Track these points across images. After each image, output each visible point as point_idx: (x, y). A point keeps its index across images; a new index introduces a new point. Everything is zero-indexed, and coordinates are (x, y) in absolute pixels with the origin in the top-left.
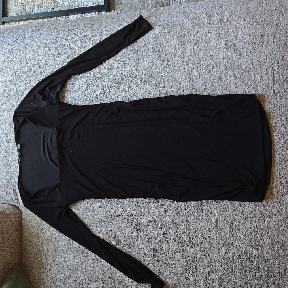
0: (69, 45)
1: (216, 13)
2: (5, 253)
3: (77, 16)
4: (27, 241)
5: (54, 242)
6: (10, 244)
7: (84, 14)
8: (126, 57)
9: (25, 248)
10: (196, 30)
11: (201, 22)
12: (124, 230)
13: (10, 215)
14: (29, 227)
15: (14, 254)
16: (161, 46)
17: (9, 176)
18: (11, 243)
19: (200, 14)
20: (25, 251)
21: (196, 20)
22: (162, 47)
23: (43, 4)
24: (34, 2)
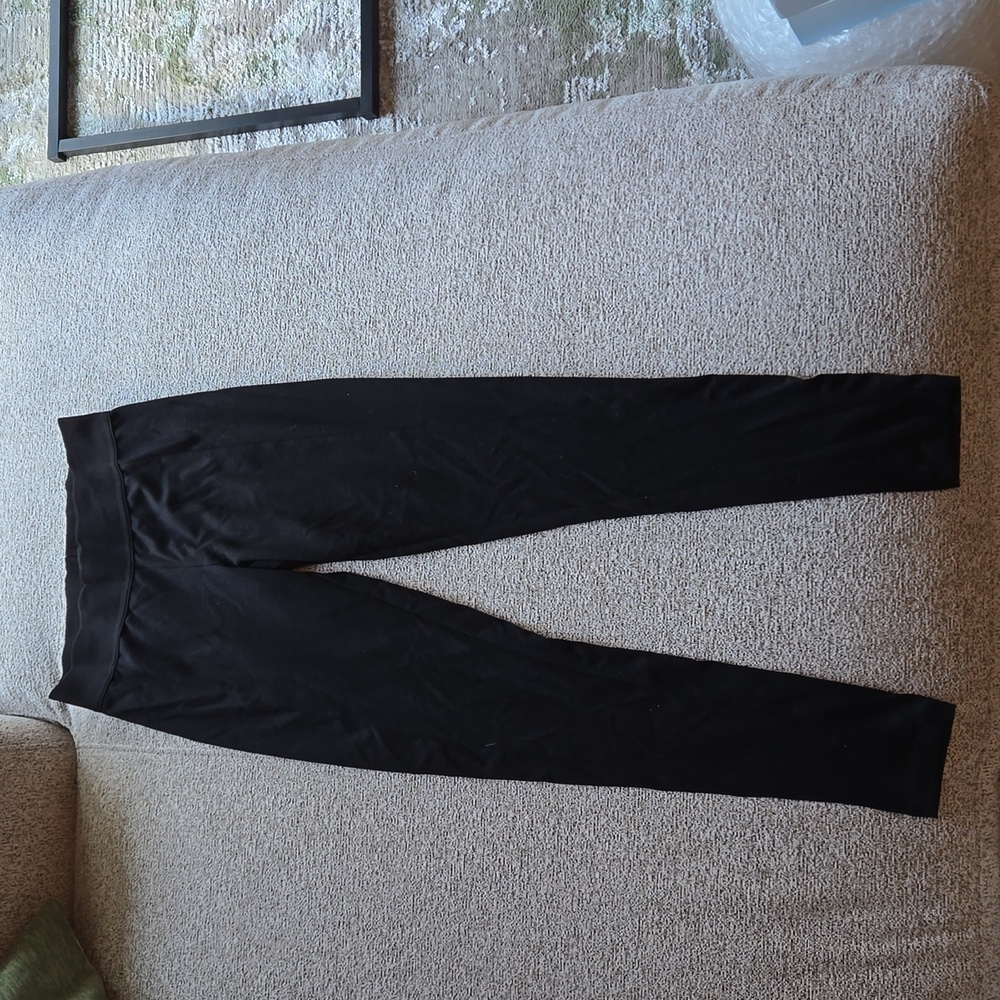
0: (217, 235)
1: (652, 139)
2: (19, 868)
4: (88, 832)
5: (162, 839)
6: (36, 842)
8: (379, 274)
9: (84, 853)
10: (590, 192)
11: (606, 167)
12: (364, 806)
13: (39, 752)
14: (93, 789)
15: (51, 870)
16: (483, 241)
17: (38, 635)
18: (41, 837)
19: (606, 142)
20: (84, 864)
21: (591, 162)
22: (486, 243)
23: (181, 95)
24: (153, 89)
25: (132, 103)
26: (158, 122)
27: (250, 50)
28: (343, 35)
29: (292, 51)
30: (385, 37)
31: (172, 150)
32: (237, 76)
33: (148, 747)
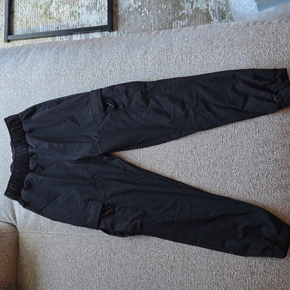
0: (69, 66)
1: (214, 38)
3: (81, 36)
4: (23, 260)
5: (49, 262)
6: (6, 264)
7: (88, 34)
8: (124, 80)
9: (21, 267)
10: (194, 55)
11: (199, 47)
12: (118, 252)
13: (7, 234)
14: (25, 246)
15: (10, 273)
16: (159, 70)
18: (7, 262)
19: (199, 39)
20: (21, 270)
21: (194, 45)
23: (48, 23)
24: (39, 21)
25: (32, 25)
26: (40, 31)
27: (71, 9)
28: (101, 5)
29: (85, 10)
30: (115, 6)
31: (45, 40)
32: (67, 17)
33: (45, 232)
